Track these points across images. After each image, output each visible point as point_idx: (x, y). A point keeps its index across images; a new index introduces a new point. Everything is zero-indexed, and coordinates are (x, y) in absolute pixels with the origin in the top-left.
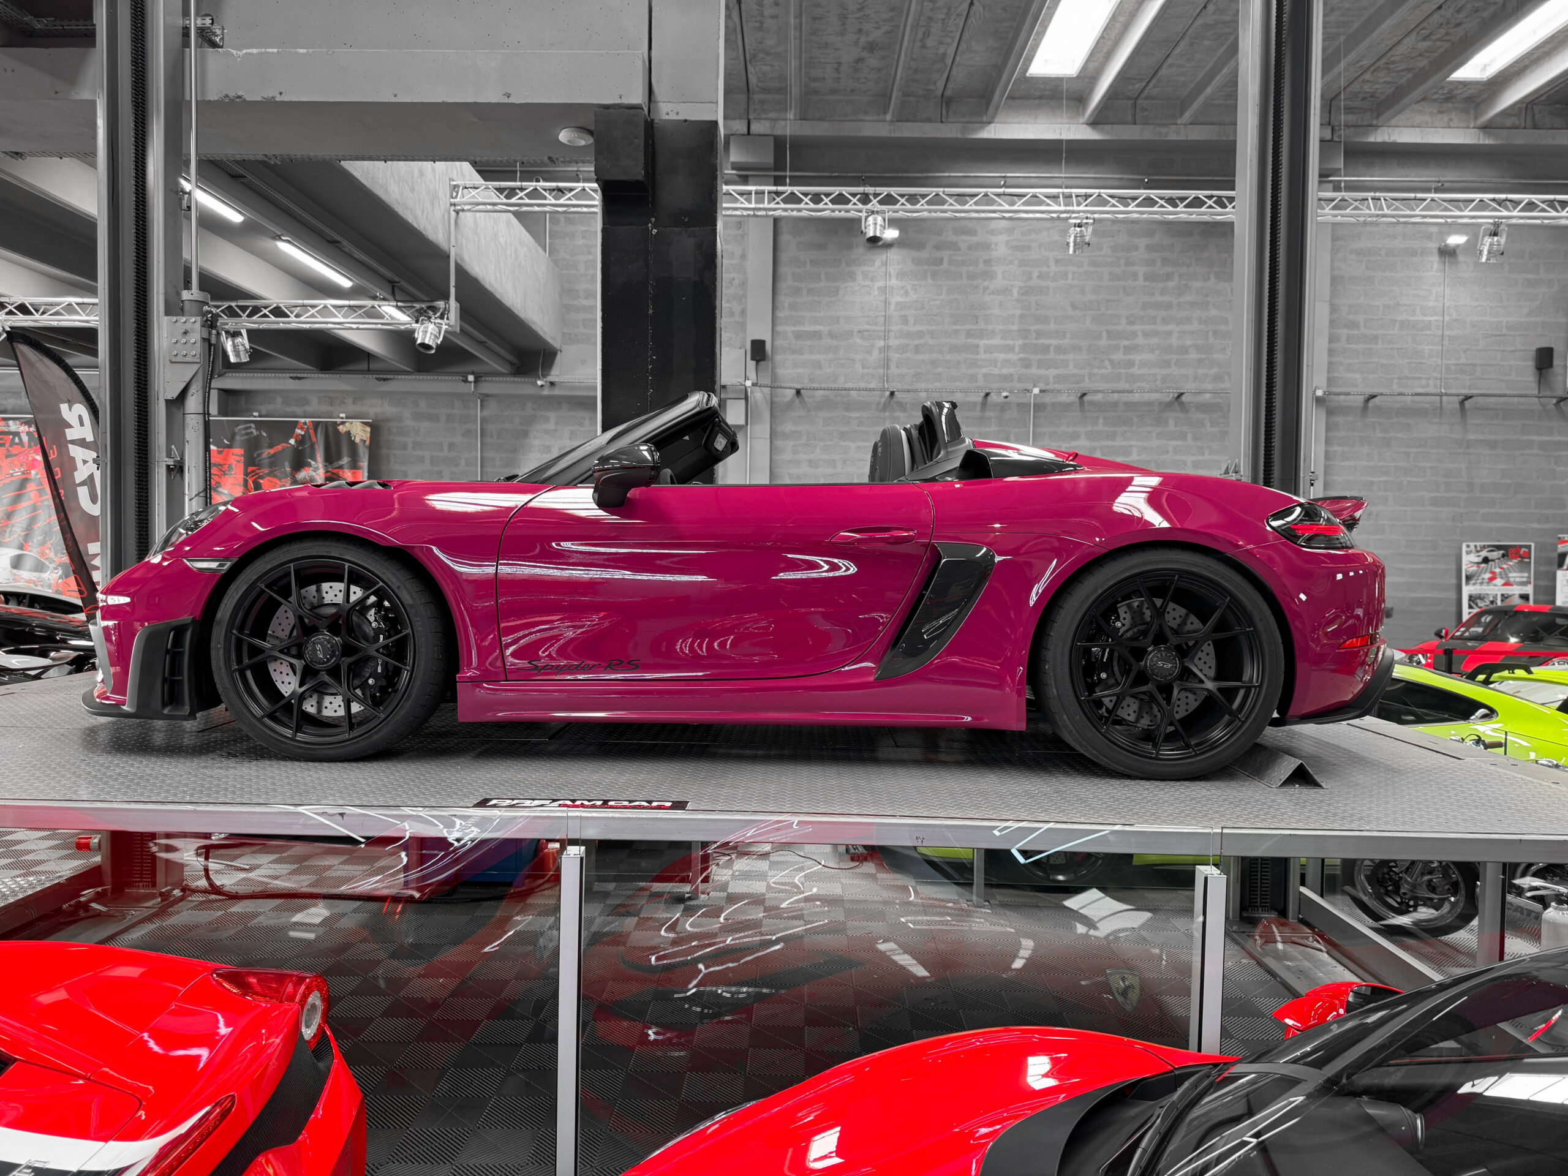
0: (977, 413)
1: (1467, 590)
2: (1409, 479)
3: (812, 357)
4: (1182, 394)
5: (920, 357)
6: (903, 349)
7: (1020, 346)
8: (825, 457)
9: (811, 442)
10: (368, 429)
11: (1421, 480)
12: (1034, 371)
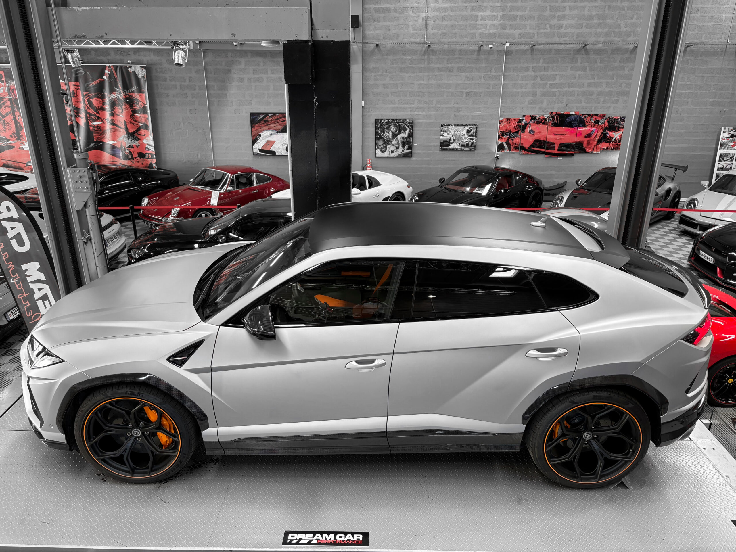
0: (475, 56)
1: (720, 152)
2: (702, 91)
3: (385, 24)
4: (587, 45)
5: (445, 23)
6: (436, 18)
7: (500, 16)
8: (391, 82)
9: (384, 74)
10: (145, 70)
11: (707, 92)
12: (507, 31)
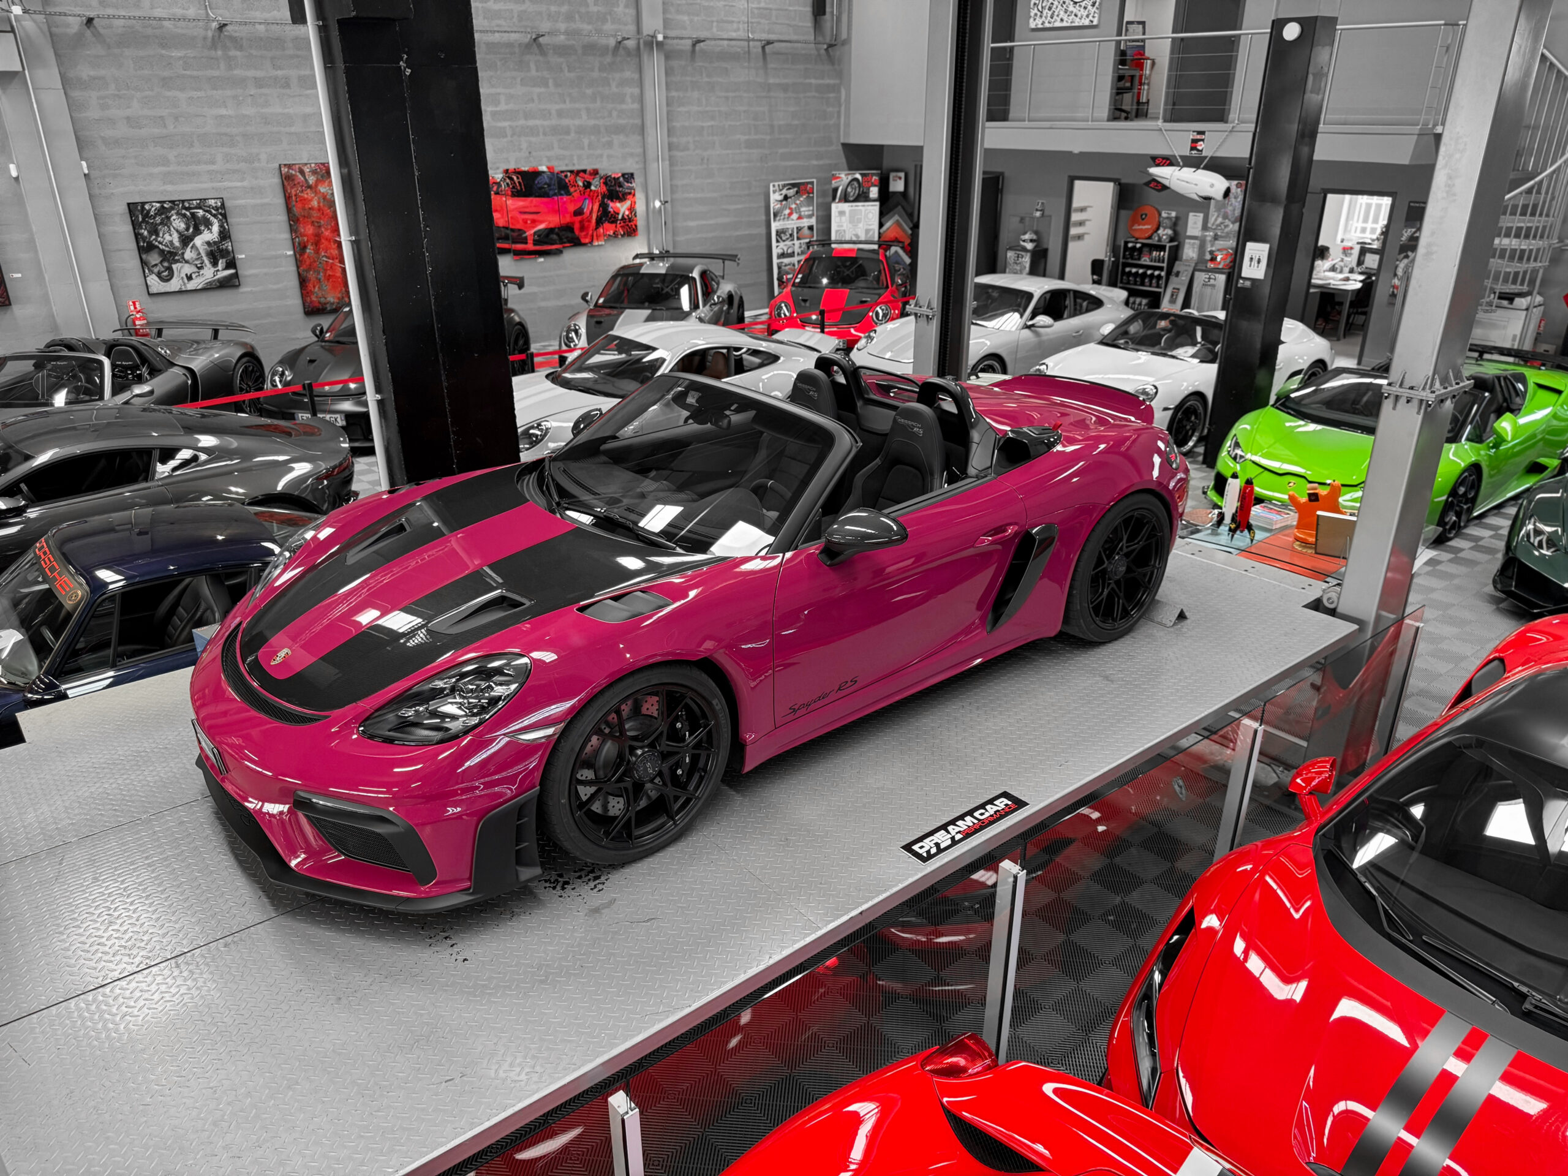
1: (775, 226)
2: (730, 123)
8: (147, 112)
11: (737, 124)
